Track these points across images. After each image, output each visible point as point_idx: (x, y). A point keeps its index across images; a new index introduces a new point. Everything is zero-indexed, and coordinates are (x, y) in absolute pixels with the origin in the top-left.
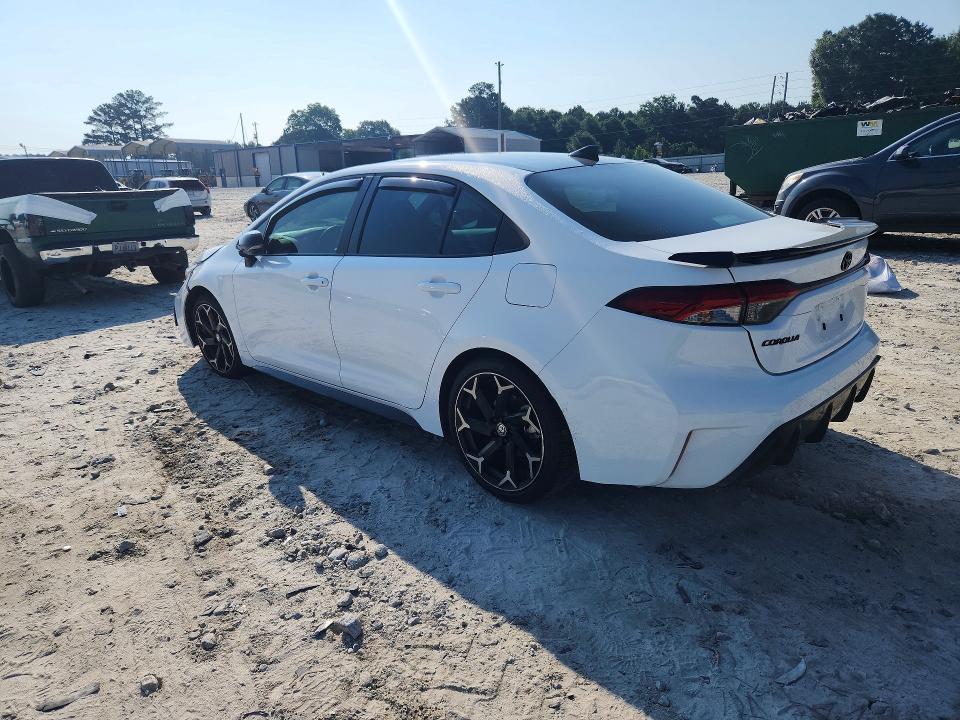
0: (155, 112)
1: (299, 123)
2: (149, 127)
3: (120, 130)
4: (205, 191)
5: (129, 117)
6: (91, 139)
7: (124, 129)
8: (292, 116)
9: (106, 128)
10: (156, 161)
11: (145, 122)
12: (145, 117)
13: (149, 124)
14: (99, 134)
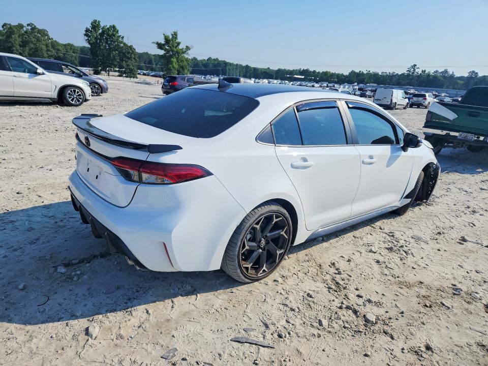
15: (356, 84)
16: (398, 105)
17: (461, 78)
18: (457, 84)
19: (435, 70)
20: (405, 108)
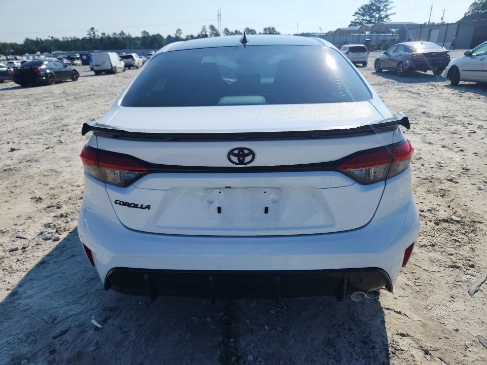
0: (388, 7)
1: (477, 9)
2: (383, 16)
3: (368, 18)
4: (367, 53)
5: (374, 11)
6: (354, 24)
7: (370, 17)
8: (474, 4)
9: (362, 18)
10: (381, 34)
11: (382, 13)
12: (382, 10)
13: (383, 14)
14: (358, 21)
15: (39, 53)
16: (118, 68)
17: (137, 38)
18: (136, 44)
19: (113, 32)
20: (124, 71)
